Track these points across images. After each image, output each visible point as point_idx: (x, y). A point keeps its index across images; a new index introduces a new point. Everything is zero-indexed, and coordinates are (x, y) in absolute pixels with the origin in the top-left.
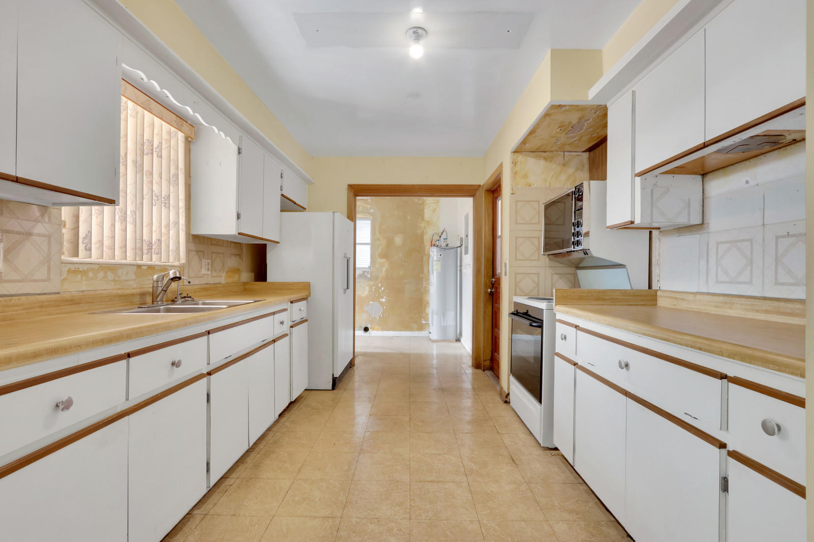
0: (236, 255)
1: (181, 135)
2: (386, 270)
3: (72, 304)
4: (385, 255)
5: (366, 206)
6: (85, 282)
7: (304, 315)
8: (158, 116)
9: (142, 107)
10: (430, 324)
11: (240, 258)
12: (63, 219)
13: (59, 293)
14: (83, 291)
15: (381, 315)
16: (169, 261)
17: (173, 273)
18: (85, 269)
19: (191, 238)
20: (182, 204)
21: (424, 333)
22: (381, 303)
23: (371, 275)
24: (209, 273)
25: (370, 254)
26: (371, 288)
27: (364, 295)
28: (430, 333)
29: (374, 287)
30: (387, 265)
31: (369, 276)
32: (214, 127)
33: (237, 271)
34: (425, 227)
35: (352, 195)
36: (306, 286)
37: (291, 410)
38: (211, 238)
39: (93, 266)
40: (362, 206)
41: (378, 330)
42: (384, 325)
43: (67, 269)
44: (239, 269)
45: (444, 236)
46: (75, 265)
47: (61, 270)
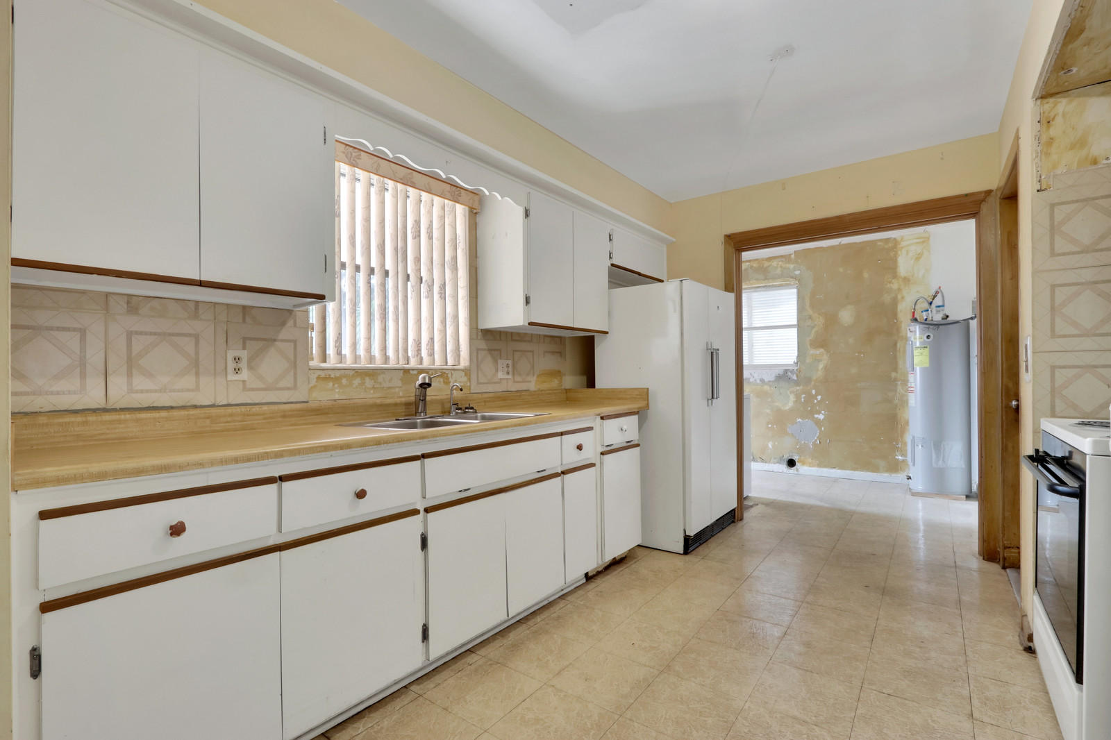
0: (553, 353)
1: (460, 209)
2: (825, 367)
3: (317, 415)
4: (821, 342)
5: (788, 265)
6: (337, 390)
7: (633, 436)
8: (424, 189)
9: (402, 183)
10: (910, 464)
11: (561, 356)
12: (311, 321)
13: (307, 402)
14: (335, 400)
15: (816, 441)
16: (447, 363)
17: (422, 378)
18: (338, 375)
19: (480, 334)
20: (463, 293)
21: (900, 477)
22: (818, 422)
23: (797, 376)
24: (510, 377)
25: (796, 343)
26: (798, 396)
27: (787, 408)
28: (909, 478)
29: (804, 396)
30: (825, 359)
31: (795, 377)
32: (496, 194)
33: (557, 374)
34: (899, 290)
35: (732, 250)
36: (644, 394)
37: (608, 574)
38: (512, 333)
39: (347, 372)
40: (781, 267)
41: (811, 465)
42: (822, 457)
43: (316, 375)
44: (559, 372)
45: (938, 301)
46: (326, 371)
47: (309, 378)
